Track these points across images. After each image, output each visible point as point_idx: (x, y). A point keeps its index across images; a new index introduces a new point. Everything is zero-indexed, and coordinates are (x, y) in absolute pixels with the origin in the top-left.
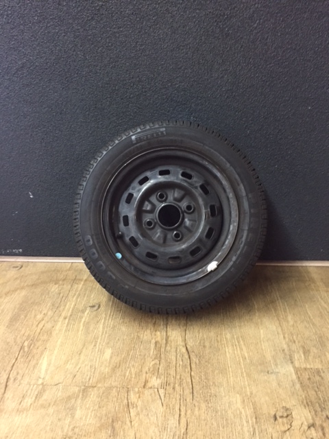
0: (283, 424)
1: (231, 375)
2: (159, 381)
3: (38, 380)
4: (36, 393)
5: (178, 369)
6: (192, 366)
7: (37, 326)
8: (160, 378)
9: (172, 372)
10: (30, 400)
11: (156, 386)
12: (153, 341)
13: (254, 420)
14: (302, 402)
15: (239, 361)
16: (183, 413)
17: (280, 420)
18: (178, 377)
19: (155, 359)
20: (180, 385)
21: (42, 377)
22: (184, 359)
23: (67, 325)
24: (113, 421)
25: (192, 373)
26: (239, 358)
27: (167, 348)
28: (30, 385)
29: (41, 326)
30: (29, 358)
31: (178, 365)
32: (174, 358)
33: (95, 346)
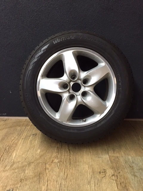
0: (103, 175)
2: (58, 160)
3: (11, 160)
4: (11, 165)
8: (58, 159)
10: (8, 167)
13: (92, 173)
14: (111, 167)
16: (66, 171)
17: (102, 173)
24: (39, 174)
28: (8, 162)
30: (8, 153)
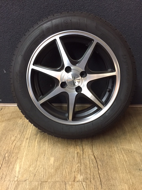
1: (120, 172)
5: (91, 169)
6: (99, 167)
7: (12, 144)
9: (88, 171)
11: (81, 180)
12: (76, 152)
15: (123, 163)
18: (92, 174)
19: (78, 163)
20: (94, 179)
21: (17, 176)
22: (94, 163)
23: (28, 143)
25: (99, 172)
26: (123, 161)
27: (84, 156)
29: (14, 144)
31: (91, 167)
32: (88, 162)
33: (45, 155)
